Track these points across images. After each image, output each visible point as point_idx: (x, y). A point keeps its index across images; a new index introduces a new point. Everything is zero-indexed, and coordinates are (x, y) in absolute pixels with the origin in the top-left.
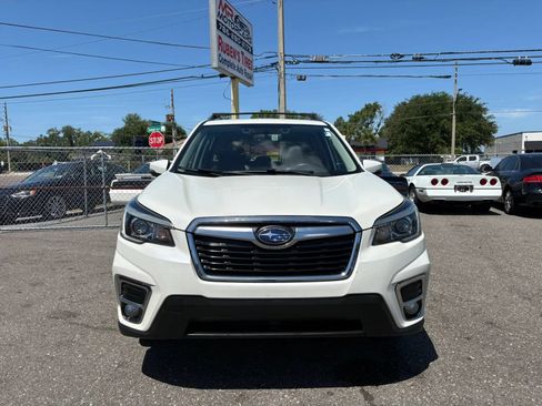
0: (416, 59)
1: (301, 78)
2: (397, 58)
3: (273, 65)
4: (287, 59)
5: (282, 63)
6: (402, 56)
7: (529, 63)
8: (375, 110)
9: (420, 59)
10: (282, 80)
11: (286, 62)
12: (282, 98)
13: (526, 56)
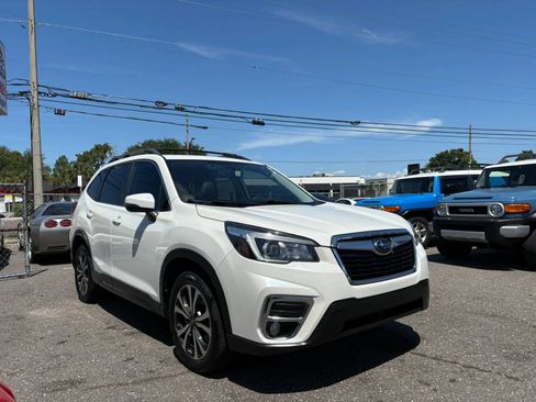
0: (178, 109)
1: (60, 113)
2: (161, 105)
3: (22, 94)
4: (41, 89)
5: (35, 94)
6: (166, 104)
7: (263, 124)
8: (105, 152)
9: (182, 109)
10: (35, 112)
11: (39, 93)
12: (36, 131)
13: (261, 118)
